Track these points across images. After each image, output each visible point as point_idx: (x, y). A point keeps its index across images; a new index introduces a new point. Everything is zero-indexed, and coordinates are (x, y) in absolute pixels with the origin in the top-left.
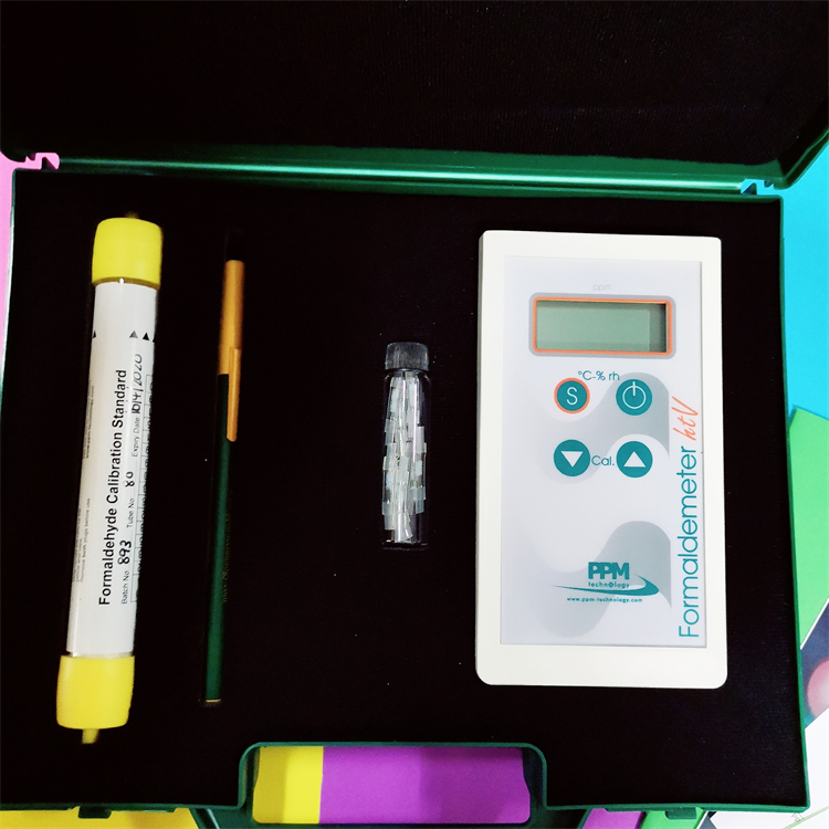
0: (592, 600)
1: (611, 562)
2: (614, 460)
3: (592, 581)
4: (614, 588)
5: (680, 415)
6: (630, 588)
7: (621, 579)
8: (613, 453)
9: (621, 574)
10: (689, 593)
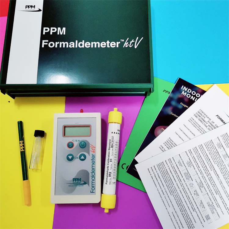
0: (73, 186)
1: (78, 178)
2: (78, 158)
3: (73, 182)
6: (81, 183)
7: (79, 181)
8: (78, 156)
10: (93, 184)
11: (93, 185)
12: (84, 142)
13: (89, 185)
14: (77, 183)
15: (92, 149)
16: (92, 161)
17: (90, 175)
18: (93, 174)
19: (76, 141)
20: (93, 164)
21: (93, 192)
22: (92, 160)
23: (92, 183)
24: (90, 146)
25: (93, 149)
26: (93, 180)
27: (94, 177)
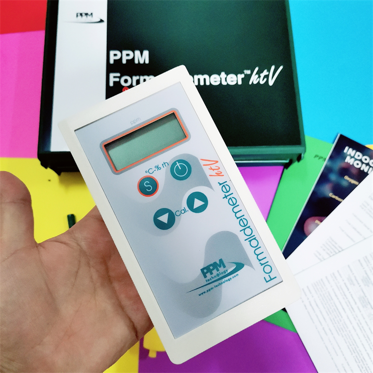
0: (212, 288)
1: (212, 263)
2: (187, 209)
3: (207, 279)
4: (221, 276)
5: (209, 167)
6: (229, 271)
7: (221, 269)
8: (184, 205)
9: (220, 267)
10: (260, 257)
11: (262, 262)
12: (179, 161)
13: (250, 265)
14: (218, 275)
15: (211, 169)
16: (226, 200)
17: (242, 237)
18: (248, 231)
19: (158, 168)
20: (235, 205)
21: (271, 279)
22: (226, 197)
23: (258, 255)
24: (202, 163)
25: (214, 170)
26: (257, 247)
27: (255, 239)
